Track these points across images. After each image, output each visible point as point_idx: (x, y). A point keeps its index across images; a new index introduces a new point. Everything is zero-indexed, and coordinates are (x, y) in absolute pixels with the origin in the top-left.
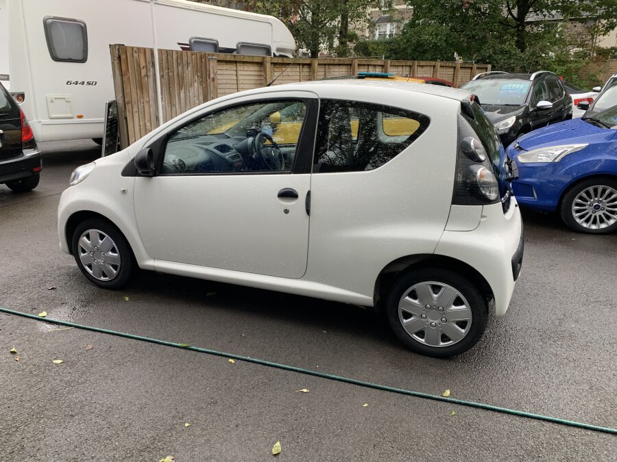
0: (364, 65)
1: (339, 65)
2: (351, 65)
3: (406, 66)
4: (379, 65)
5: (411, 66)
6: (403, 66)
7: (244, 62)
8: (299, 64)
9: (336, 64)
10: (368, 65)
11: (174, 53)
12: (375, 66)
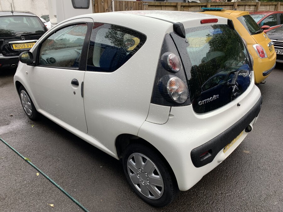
0: (242, 5)
1: (225, 6)
2: (233, 5)
3: (272, 5)
4: (252, 5)
5: (276, 5)
6: (270, 5)
7: (166, 6)
8: (199, 6)
9: (223, 5)
10: (245, 5)
11: (124, 2)
12: (250, 5)
